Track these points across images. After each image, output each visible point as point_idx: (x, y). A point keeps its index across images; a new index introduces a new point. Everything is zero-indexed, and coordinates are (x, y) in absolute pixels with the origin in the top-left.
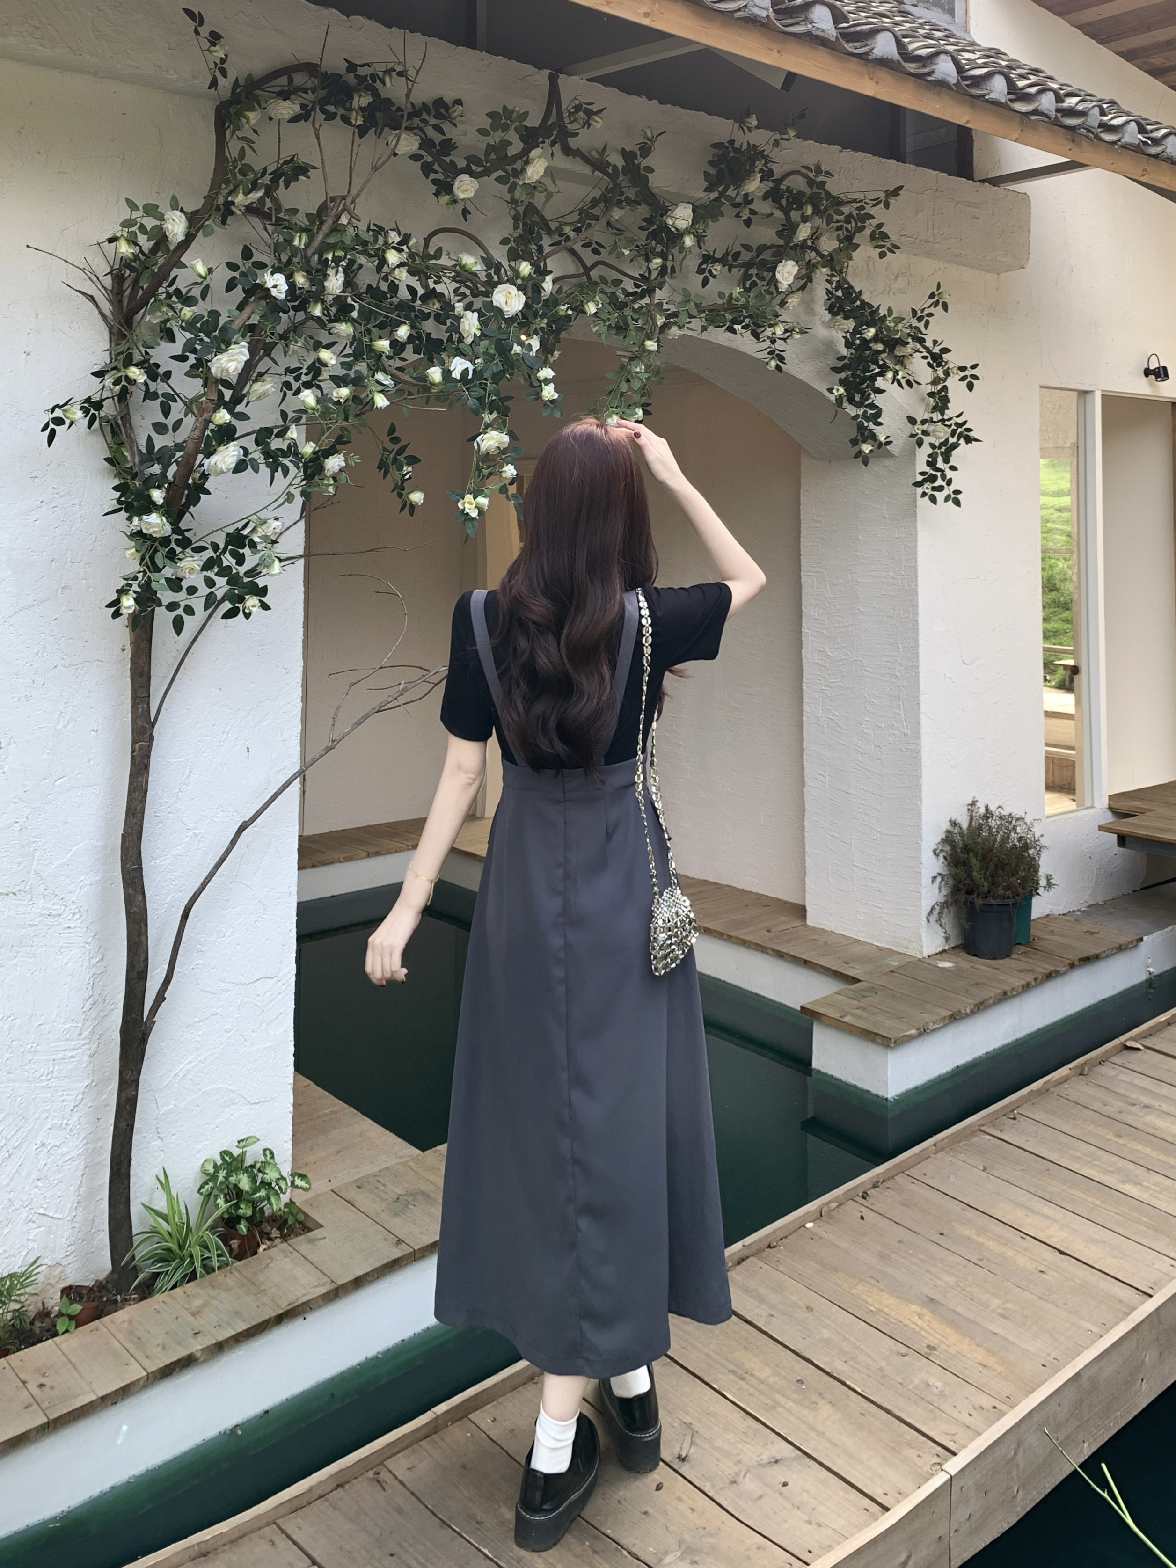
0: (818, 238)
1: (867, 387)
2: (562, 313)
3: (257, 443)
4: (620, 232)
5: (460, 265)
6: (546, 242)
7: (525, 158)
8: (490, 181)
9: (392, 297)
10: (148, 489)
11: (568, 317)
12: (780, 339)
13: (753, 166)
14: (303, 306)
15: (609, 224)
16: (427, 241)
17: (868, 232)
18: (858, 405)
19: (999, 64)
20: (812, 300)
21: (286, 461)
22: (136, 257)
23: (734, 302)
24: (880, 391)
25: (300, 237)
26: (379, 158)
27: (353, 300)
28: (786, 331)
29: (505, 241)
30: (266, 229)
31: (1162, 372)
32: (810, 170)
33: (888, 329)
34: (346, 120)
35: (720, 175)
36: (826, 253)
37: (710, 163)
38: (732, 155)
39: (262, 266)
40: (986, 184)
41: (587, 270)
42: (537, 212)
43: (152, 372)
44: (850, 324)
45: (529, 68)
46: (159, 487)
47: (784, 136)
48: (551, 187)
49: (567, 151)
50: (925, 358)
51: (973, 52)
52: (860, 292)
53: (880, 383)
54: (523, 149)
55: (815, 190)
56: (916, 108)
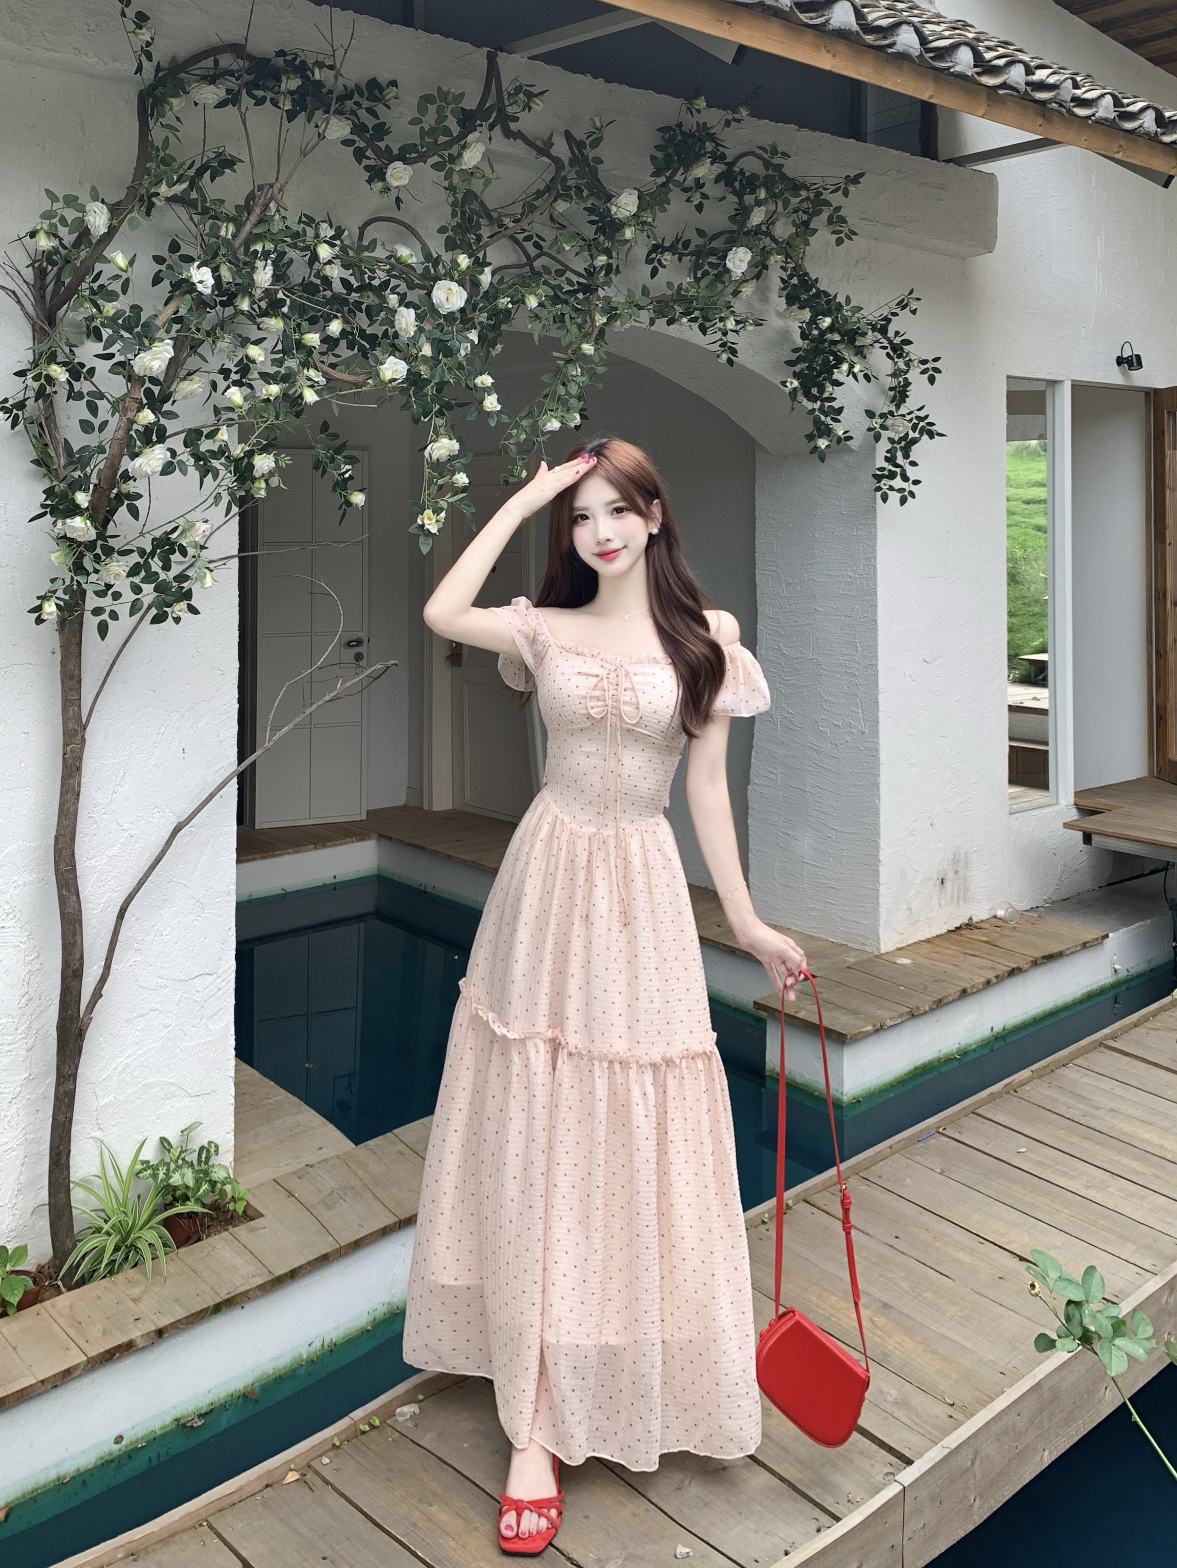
0: (773, 223)
1: (824, 379)
2: (501, 306)
3: (186, 445)
4: (562, 226)
5: (395, 257)
6: (485, 232)
7: (462, 142)
8: (425, 168)
9: (324, 290)
10: (73, 494)
11: (508, 311)
12: (732, 331)
13: (703, 147)
14: (229, 302)
15: (551, 217)
16: (362, 230)
17: (825, 216)
18: (814, 399)
19: (966, 36)
20: (768, 288)
21: (215, 463)
22: (55, 251)
23: (683, 292)
24: (838, 384)
25: (226, 227)
26: (308, 143)
27: (285, 295)
28: (738, 322)
29: (442, 230)
30: (192, 219)
31: (1135, 361)
32: (765, 150)
33: (846, 320)
34: (274, 103)
35: (668, 158)
36: (781, 240)
37: (656, 147)
38: (679, 137)
39: (189, 260)
40: (951, 164)
41: (530, 260)
42: (476, 197)
43: (76, 371)
44: (807, 314)
45: (467, 46)
46: (86, 490)
47: (737, 116)
48: (488, 172)
49: (508, 134)
50: (885, 348)
51: (938, 23)
52: (817, 280)
53: (837, 375)
54: (459, 133)
55: (771, 172)
56: (878, 83)
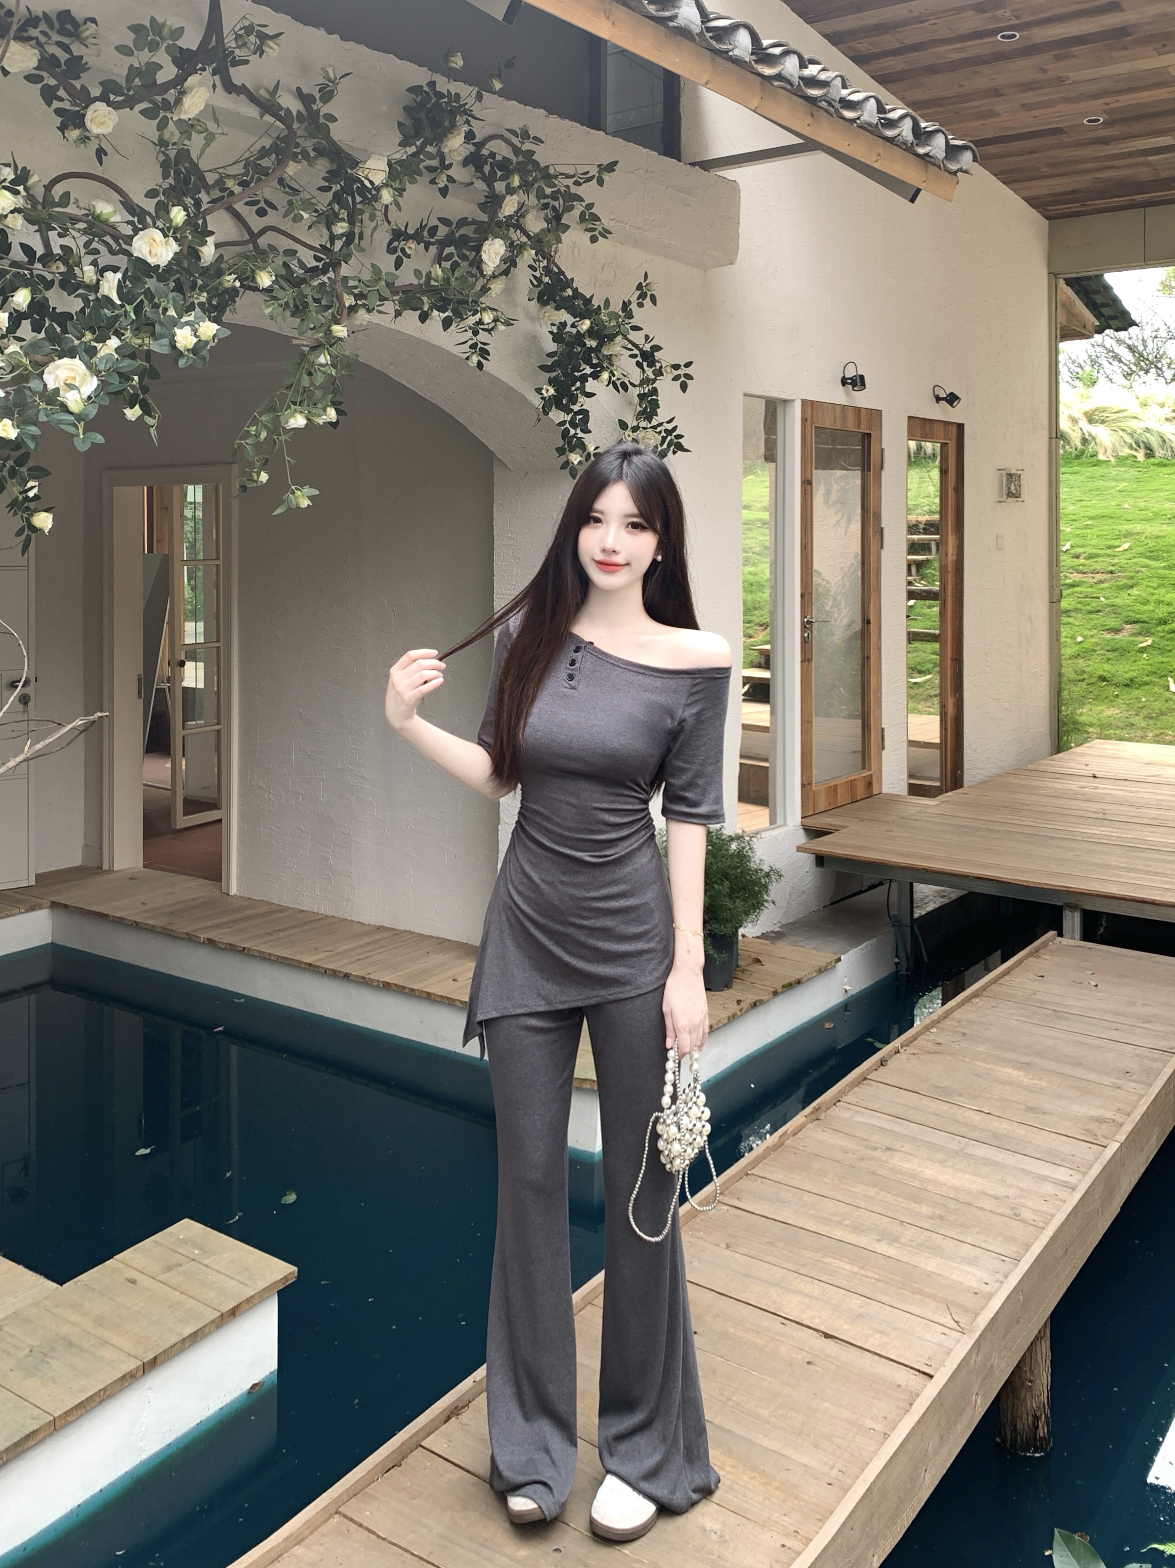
1: (577, 389)
2: (227, 285)
4: (295, 191)
5: (93, 215)
6: (204, 198)
7: (180, 87)
11: (236, 289)
12: (484, 330)
13: (454, 123)
15: (281, 181)
16: (51, 184)
23: (432, 282)
24: (590, 395)
29: (153, 192)
31: (859, 381)
32: (515, 134)
33: (602, 323)
35: (419, 126)
36: (532, 235)
37: (406, 111)
38: (431, 102)
40: (698, 168)
41: (254, 236)
42: (192, 161)
44: (560, 316)
47: (489, 89)
49: (230, 87)
50: (634, 356)
52: (572, 279)
53: (591, 385)
54: (177, 75)
55: (521, 159)
